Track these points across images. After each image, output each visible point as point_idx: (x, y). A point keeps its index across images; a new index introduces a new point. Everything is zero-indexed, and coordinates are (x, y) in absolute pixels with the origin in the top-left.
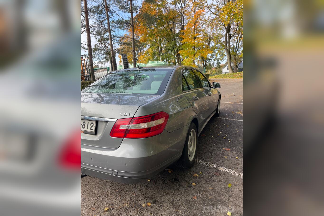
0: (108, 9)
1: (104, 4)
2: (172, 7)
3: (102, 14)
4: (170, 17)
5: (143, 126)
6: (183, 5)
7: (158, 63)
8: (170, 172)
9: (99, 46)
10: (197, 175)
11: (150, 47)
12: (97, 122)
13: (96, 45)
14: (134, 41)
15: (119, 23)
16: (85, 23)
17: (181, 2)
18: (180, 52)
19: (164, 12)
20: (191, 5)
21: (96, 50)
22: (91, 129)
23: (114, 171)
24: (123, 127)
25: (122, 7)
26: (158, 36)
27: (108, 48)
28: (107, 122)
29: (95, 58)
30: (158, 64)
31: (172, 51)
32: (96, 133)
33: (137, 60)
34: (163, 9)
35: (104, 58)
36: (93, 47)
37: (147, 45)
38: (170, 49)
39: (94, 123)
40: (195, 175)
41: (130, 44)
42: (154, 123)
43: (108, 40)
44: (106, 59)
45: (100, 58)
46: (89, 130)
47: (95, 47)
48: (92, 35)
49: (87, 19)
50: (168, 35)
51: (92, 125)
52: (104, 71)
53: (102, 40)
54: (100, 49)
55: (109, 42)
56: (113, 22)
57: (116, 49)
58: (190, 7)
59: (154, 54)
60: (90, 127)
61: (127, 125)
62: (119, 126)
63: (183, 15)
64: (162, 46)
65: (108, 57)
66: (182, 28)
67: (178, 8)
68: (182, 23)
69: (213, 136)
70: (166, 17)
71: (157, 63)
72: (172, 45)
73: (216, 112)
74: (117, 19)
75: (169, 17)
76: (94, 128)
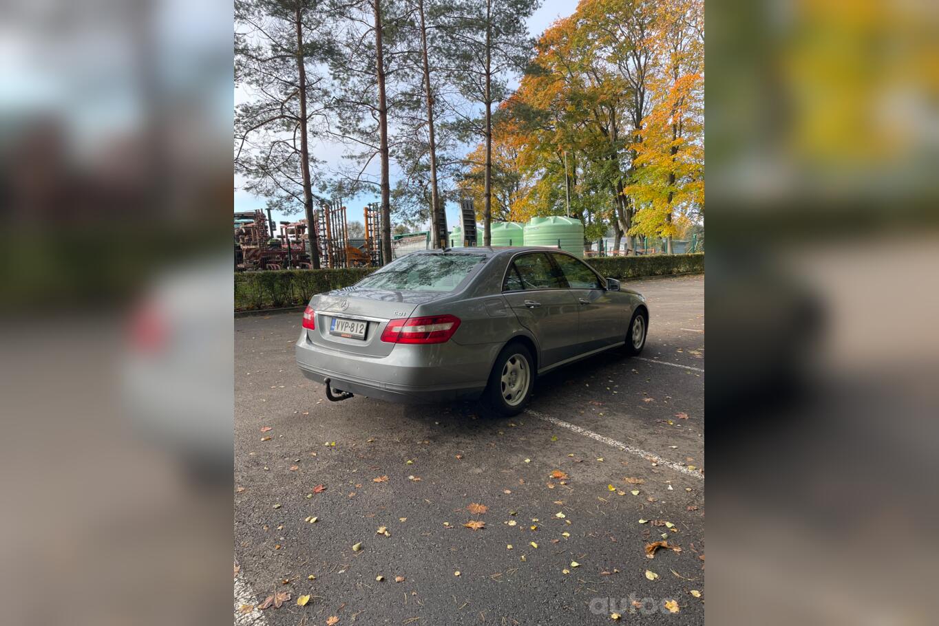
0: (432, 100)
1: (425, 86)
2: (612, 68)
3: (420, 110)
4: (602, 96)
5: (420, 329)
6: (643, 60)
7: (554, 222)
9: (407, 185)
10: (513, 425)
11: (545, 177)
12: (368, 323)
13: (400, 183)
14: (489, 170)
15: (456, 129)
16: (379, 133)
17: (639, 54)
18: (626, 191)
19: (588, 84)
20: (665, 60)
21: (400, 193)
22: (360, 332)
23: (378, 383)
24: (396, 330)
25: (467, 90)
26: (565, 148)
27: (426, 188)
28: (379, 323)
29: (396, 212)
30: (556, 224)
31: (603, 188)
32: (365, 338)
33: (508, 212)
34: (585, 75)
35: (416, 212)
36: (392, 187)
37: (537, 173)
38: (599, 183)
39: (365, 324)
40: (510, 425)
41: (480, 178)
42: (433, 328)
43: (428, 169)
44: (421, 214)
45: (408, 212)
46: (358, 334)
47: (398, 187)
48: (392, 161)
49: (384, 124)
50: (595, 144)
51: (362, 327)
52: (420, 241)
53: (416, 169)
54: (409, 192)
55: (430, 173)
56: (444, 125)
57: (446, 189)
58: (661, 66)
59: (554, 195)
60: (359, 329)
61: (400, 327)
62: (391, 328)
63: (639, 89)
64: (580, 171)
65: (426, 209)
66: (637, 124)
67: (628, 70)
68: (637, 108)
69: (587, 385)
70: (591, 98)
71: (552, 221)
72: (603, 172)
73: (624, 343)
74: (452, 120)
75: (598, 98)
76: (364, 331)
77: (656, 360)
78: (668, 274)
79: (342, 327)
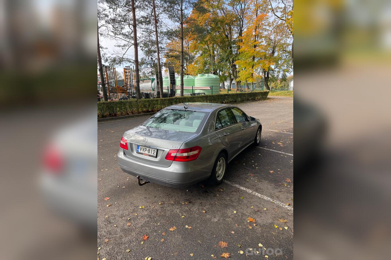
0: (157, 21)
1: (153, 14)
2: (230, 8)
3: (151, 25)
4: (226, 21)
5: (185, 154)
6: (243, 5)
7: (208, 76)
8: (203, 186)
9: (145, 60)
10: (222, 190)
11: (201, 55)
12: (157, 150)
13: (142, 59)
14: (183, 55)
15: (167, 34)
16: (132, 35)
17: (241, 3)
18: (235, 63)
19: (220, 14)
20: (252, 7)
21: (143, 63)
22: (153, 154)
23: (167, 180)
24: (173, 155)
25: (171, 17)
26: (210, 43)
27: (155, 61)
28: (164, 151)
29: (141, 72)
30: (209, 77)
31: (226, 61)
32: (156, 157)
33: (185, 69)
34: (218, 11)
35: (150, 72)
36: (139, 60)
37: (198, 53)
38: (224, 59)
39: (156, 150)
40: (220, 190)
41: (178, 57)
42: (191, 153)
43: (155, 52)
44: (152, 73)
45: (146, 72)
46: (152, 154)
47: (142, 61)
48: (139, 48)
49: (135, 32)
50: (223, 42)
51: (154, 151)
53: (149, 53)
54: (146, 63)
55: (156, 54)
56: (161, 33)
57: (163, 62)
58: (251, 9)
59: (205, 63)
60: (153, 152)
61: (175, 154)
62: (171, 154)
63: (242, 19)
64: (215, 52)
65: (153, 71)
66: (241, 34)
67: (237, 10)
68: (240, 27)
69: (244, 164)
70: (222, 22)
71: (207, 76)
72: (227, 54)
73: (254, 142)
74: (165, 30)
75: (225, 22)
76: (155, 153)
77: (266, 148)
78: (254, 100)
79: (143, 150)
